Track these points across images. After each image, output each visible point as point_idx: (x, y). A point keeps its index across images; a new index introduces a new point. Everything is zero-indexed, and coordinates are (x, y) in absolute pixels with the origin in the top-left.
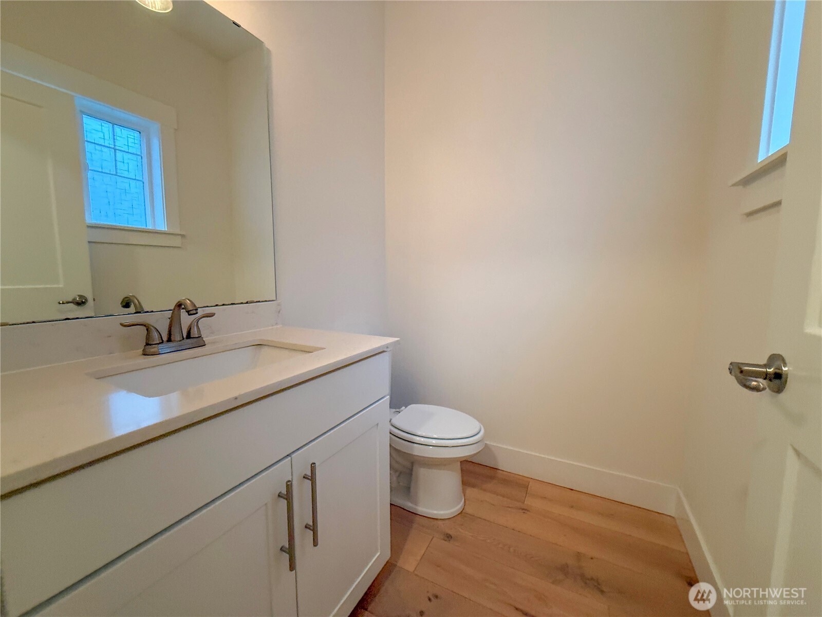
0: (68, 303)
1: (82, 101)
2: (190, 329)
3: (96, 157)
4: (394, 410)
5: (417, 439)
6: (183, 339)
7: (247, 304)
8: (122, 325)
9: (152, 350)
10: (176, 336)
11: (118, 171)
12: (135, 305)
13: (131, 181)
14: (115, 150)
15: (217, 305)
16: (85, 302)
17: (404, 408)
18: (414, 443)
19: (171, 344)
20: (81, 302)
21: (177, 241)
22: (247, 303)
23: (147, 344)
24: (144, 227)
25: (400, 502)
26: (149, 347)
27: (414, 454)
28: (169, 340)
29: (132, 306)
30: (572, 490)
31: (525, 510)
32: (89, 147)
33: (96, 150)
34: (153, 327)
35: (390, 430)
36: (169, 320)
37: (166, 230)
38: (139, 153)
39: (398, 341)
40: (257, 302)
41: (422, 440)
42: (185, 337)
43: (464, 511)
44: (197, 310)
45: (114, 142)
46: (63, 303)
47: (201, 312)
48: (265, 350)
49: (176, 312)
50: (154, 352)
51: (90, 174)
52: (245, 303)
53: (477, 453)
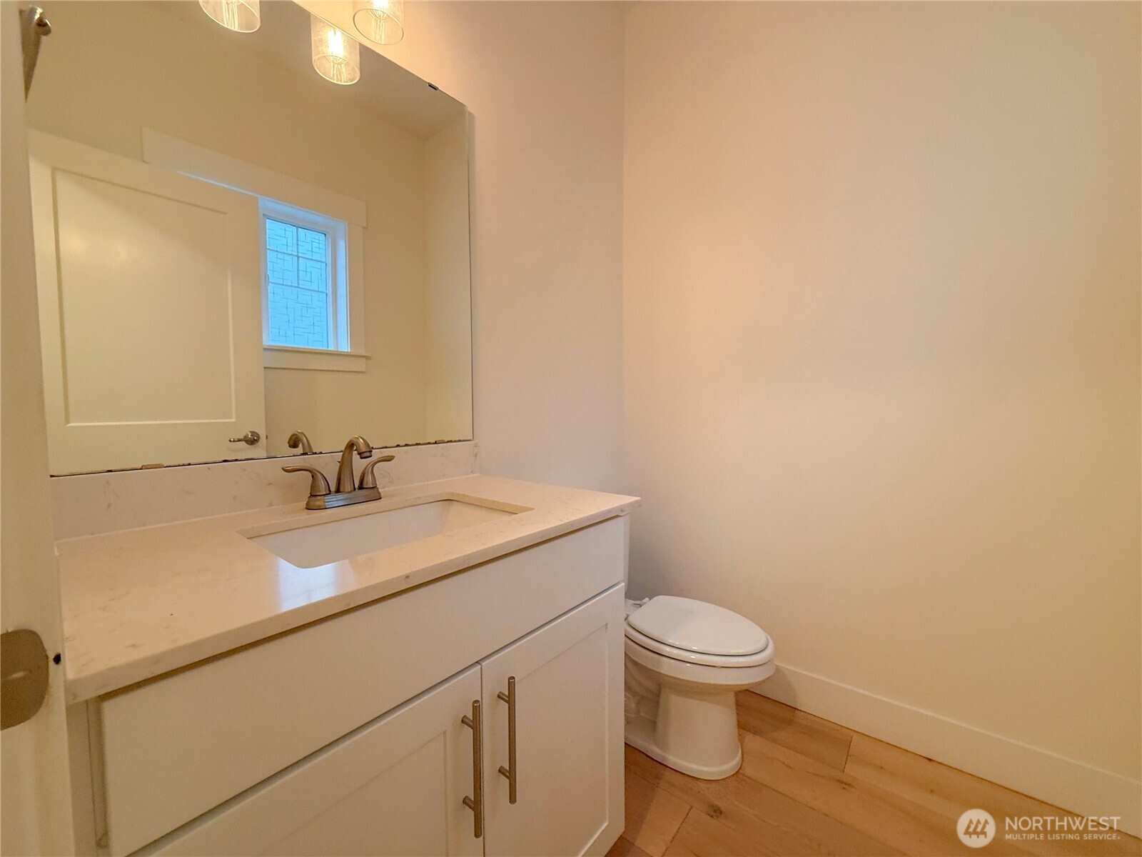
0: (239, 440)
1: (266, 204)
2: (364, 476)
3: (276, 265)
4: (633, 602)
5: (667, 650)
6: (355, 489)
7: (436, 445)
8: (283, 469)
9: (318, 503)
10: (347, 486)
11: (300, 282)
12: (303, 445)
13: (313, 294)
14: (298, 257)
15: (398, 446)
16: (256, 440)
17: (647, 599)
18: (663, 655)
19: (340, 496)
20: (252, 440)
21: (359, 365)
22: (436, 443)
23: (312, 496)
24: (326, 348)
25: (640, 742)
26: (315, 498)
27: (662, 672)
28: (338, 491)
29: (300, 445)
30: (930, 760)
31: (845, 785)
32: (271, 256)
33: (277, 258)
34: (320, 473)
35: (626, 631)
36: (339, 464)
37: (349, 351)
38: (324, 260)
39: (637, 502)
40: (448, 442)
41: (675, 652)
42: (356, 487)
43: (740, 771)
44: (371, 451)
45: (298, 249)
46: (234, 441)
47: (376, 454)
48: (456, 508)
49: (346, 454)
50: (319, 506)
51: (270, 287)
52: (434, 443)
53: (764, 681)
